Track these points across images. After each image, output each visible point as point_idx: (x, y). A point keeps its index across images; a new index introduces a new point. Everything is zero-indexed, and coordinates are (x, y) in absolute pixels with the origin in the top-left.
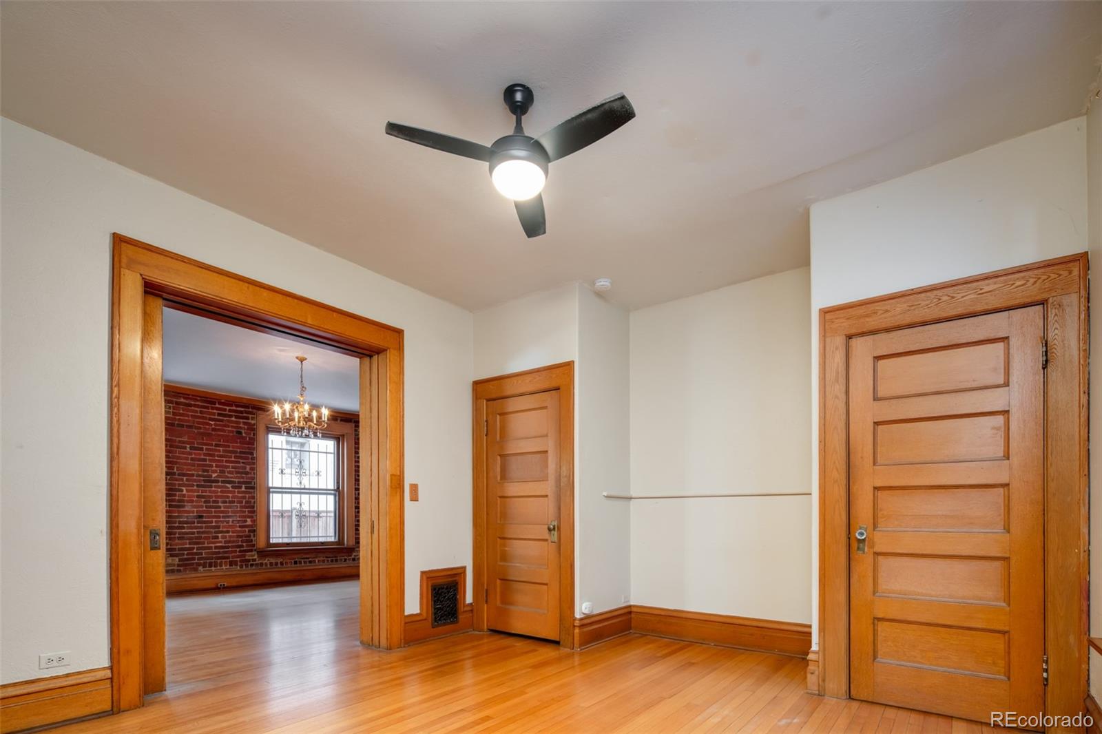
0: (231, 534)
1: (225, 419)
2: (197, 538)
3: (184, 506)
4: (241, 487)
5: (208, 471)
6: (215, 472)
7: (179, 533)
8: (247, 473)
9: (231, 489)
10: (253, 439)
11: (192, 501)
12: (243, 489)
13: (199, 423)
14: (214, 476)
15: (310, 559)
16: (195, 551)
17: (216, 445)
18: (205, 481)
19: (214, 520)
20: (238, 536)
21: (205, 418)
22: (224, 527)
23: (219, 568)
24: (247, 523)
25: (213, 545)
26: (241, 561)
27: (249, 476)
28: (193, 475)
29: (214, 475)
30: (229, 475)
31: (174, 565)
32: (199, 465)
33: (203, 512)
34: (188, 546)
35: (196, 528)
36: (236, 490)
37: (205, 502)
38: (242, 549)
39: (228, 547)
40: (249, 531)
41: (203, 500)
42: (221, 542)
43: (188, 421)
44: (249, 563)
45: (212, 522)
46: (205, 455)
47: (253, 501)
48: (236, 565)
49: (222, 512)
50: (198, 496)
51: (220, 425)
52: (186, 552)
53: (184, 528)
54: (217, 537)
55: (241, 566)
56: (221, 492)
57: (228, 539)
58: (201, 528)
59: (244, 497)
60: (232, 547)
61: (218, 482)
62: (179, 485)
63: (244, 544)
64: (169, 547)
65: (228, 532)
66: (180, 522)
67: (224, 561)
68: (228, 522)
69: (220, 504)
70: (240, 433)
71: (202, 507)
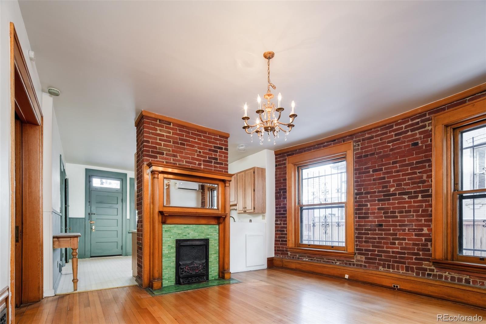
0: (407, 241)
1: (401, 136)
3: (368, 217)
4: (417, 197)
5: (386, 187)
6: (393, 186)
7: (366, 238)
8: (424, 182)
9: (407, 200)
10: (430, 145)
11: (374, 213)
12: (420, 198)
13: (379, 149)
14: (392, 190)
16: (376, 253)
17: (393, 163)
18: (384, 196)
19: (392, 228)
20: (414, 244)
22: (400, 235)
23: (396, 270)
24: (424, 232)
25: (391, 250)
26: (417, 269)
27: (426, 184)
28: (375, 192)
29: (392, 189)
30: (405, 187)
32: (380, 183)
33: (383, 221)
34: (371, 248)
35: (377, 234)
36: (412, 200)
37: (384, 213)
38: (418, 256)
39: (404, 253)
40: (426, 240)
41: (383, 211)
42: (397, 248)
43: (371, 150)
44: (427, 273)
45: (390, 230)
46: (384, 173)
47: (430, 209)
48: (413, 271)
49: (399, 221)
50: (379, 209)
51: (397, 144)
52: (370, 253)
54: (394, 244)
55: (418, 274)
56: (398, 203)
57: (404, 245)
58: (382, 234)
59: (421, 206)
60: (408, 254)
61: (395, 194)
62: (366, 202)
63: (421, 253)
64: (358, 247)
65: (404, 239)
66: (366, 230)
67: (400, 265)
68: (404, 230)
69: (397, 214)
70: (417, 144)
71: (382, 217)
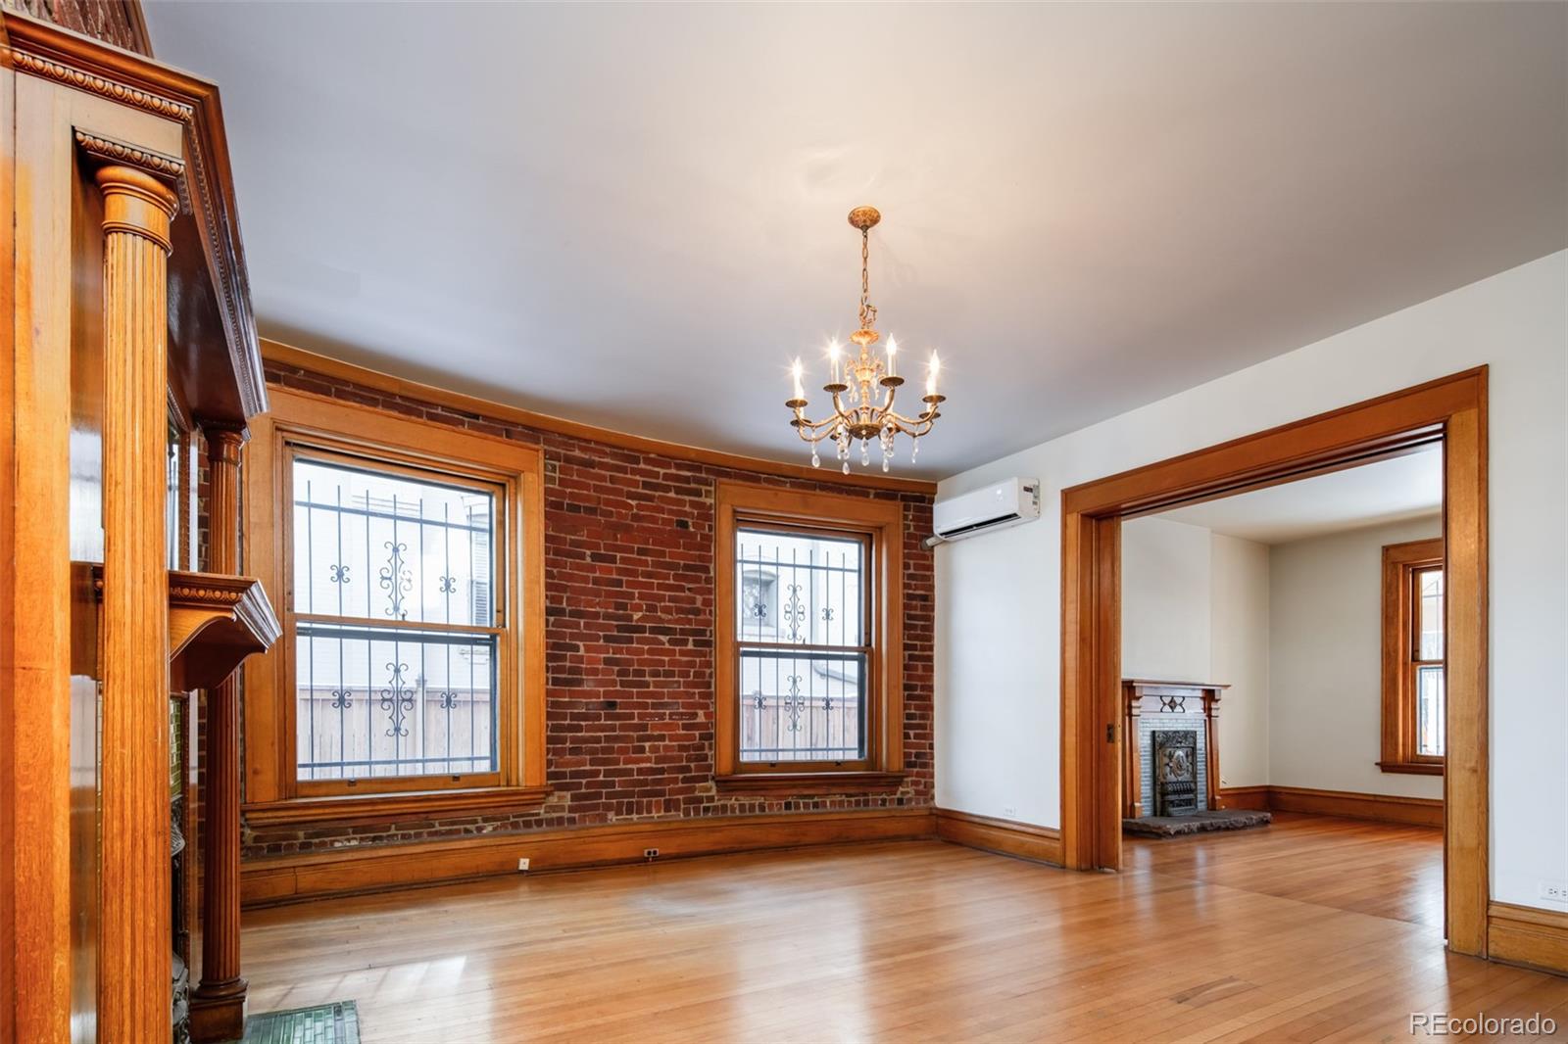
0: (667, 742)
1: (657, 494)
2: (604, 750)
3: (580, 682)
4: (685, 642)
5: (624, 607)
6: (638, 608)
7: (574, 740)
8: (697, 612)
9: (667, 646)
10: (707, 538)
11: (595, 672)
12: (690, 646)
13: (608, 503)
14: (635, 617)
15: (816, 799)
16: (601, 778)
17: (641, 552)
18: (619, 628)
19: (636, 712)
20: (682, 748)
21: (619, 492)
22: (655, 727)
23: (645, 815)
24: (698, 720)
25: (635, 766)
26: (687, 801)
27: (701, 617)
28: (596, 615)
29: (637, 616)
30: (663, 616)
31: (562, 808)
32: (609, 594)
33: (617, 694)
34: (588, 768)
35: (603, 729)
36: (677, 648)
37: (620, 673)
38: (688, 775)
39: (662, 771)
40: (702, 737)
41: (616, 668)
42: (648, 760)
43: (587, 498)
44: (702, 806)
45: (631, 716)
46: (620, 571)
47: (708, 671)
48: (677, 809)
49: (652, 695)
50: (608, 661)
51: (647, 508)
52: (584, 781)
53: (579, 729)
54: (642, 750)
55: (687, 813)
56: (651, 652)
57: (662, 753)
58: (613, 728)
59: (692, 664)
60: (671, 770)
61: (642, 629)
62: (573, 636)
63: (692, 765)
64: (553, 769)
65: (662, 738)
66: (574, 717)
67: (654, 799)
68: (662, 716)
69: (647, 678)
70: (684, 525)
71: (613, 683)
